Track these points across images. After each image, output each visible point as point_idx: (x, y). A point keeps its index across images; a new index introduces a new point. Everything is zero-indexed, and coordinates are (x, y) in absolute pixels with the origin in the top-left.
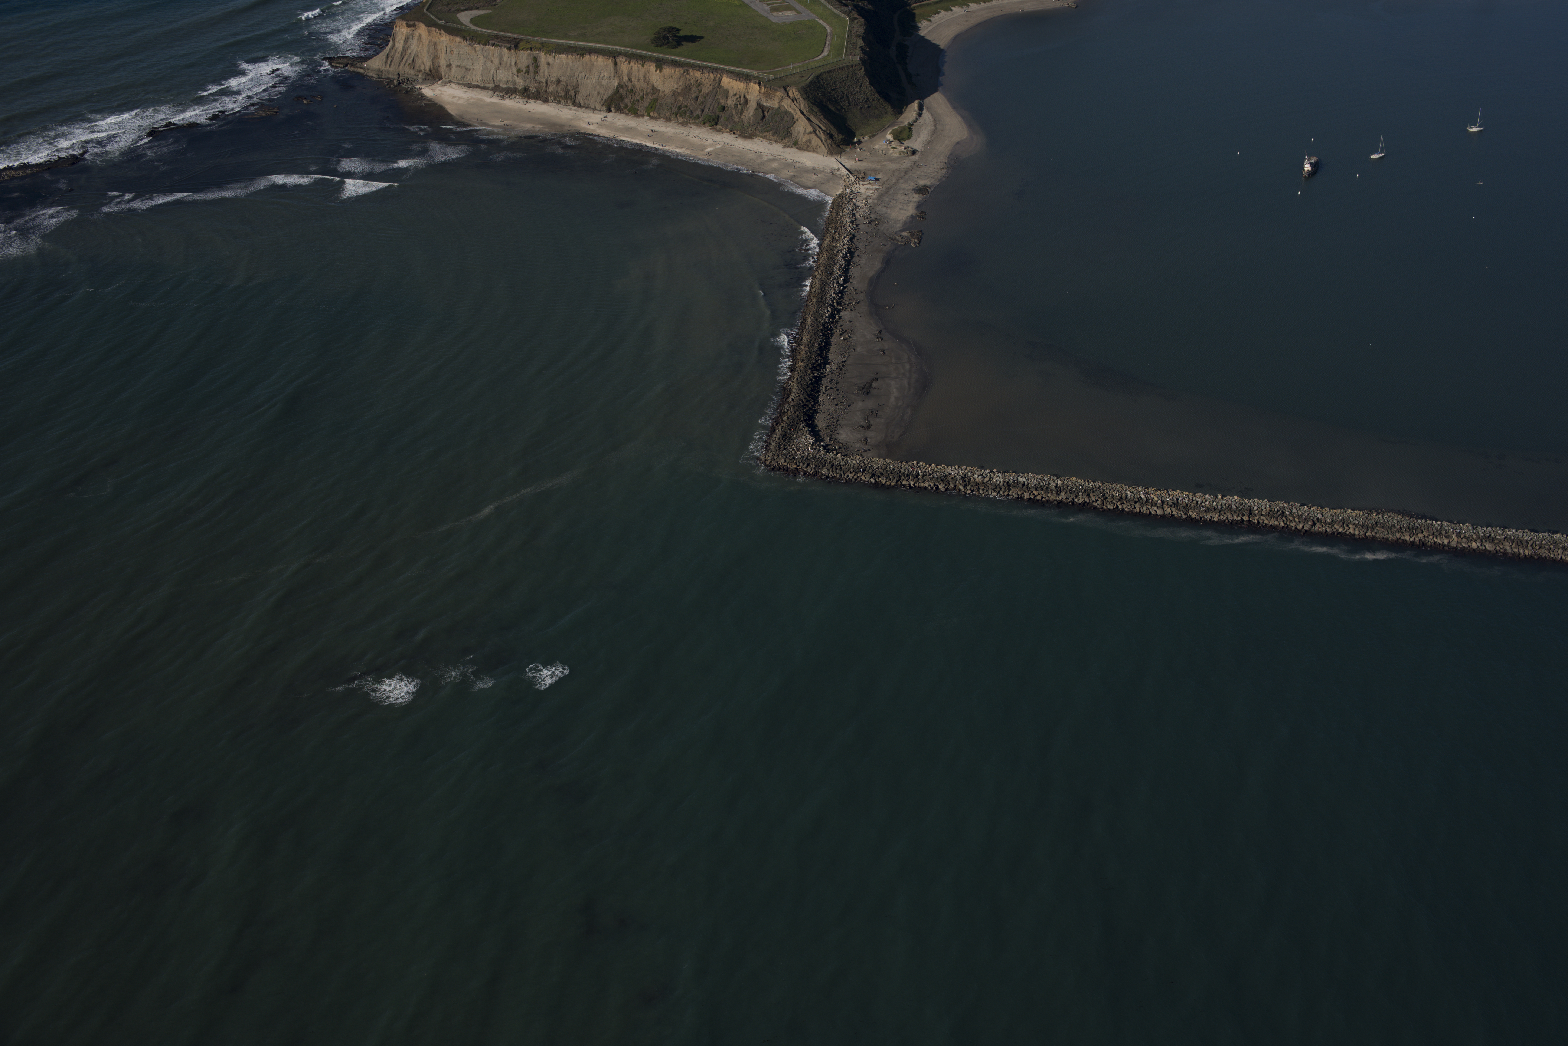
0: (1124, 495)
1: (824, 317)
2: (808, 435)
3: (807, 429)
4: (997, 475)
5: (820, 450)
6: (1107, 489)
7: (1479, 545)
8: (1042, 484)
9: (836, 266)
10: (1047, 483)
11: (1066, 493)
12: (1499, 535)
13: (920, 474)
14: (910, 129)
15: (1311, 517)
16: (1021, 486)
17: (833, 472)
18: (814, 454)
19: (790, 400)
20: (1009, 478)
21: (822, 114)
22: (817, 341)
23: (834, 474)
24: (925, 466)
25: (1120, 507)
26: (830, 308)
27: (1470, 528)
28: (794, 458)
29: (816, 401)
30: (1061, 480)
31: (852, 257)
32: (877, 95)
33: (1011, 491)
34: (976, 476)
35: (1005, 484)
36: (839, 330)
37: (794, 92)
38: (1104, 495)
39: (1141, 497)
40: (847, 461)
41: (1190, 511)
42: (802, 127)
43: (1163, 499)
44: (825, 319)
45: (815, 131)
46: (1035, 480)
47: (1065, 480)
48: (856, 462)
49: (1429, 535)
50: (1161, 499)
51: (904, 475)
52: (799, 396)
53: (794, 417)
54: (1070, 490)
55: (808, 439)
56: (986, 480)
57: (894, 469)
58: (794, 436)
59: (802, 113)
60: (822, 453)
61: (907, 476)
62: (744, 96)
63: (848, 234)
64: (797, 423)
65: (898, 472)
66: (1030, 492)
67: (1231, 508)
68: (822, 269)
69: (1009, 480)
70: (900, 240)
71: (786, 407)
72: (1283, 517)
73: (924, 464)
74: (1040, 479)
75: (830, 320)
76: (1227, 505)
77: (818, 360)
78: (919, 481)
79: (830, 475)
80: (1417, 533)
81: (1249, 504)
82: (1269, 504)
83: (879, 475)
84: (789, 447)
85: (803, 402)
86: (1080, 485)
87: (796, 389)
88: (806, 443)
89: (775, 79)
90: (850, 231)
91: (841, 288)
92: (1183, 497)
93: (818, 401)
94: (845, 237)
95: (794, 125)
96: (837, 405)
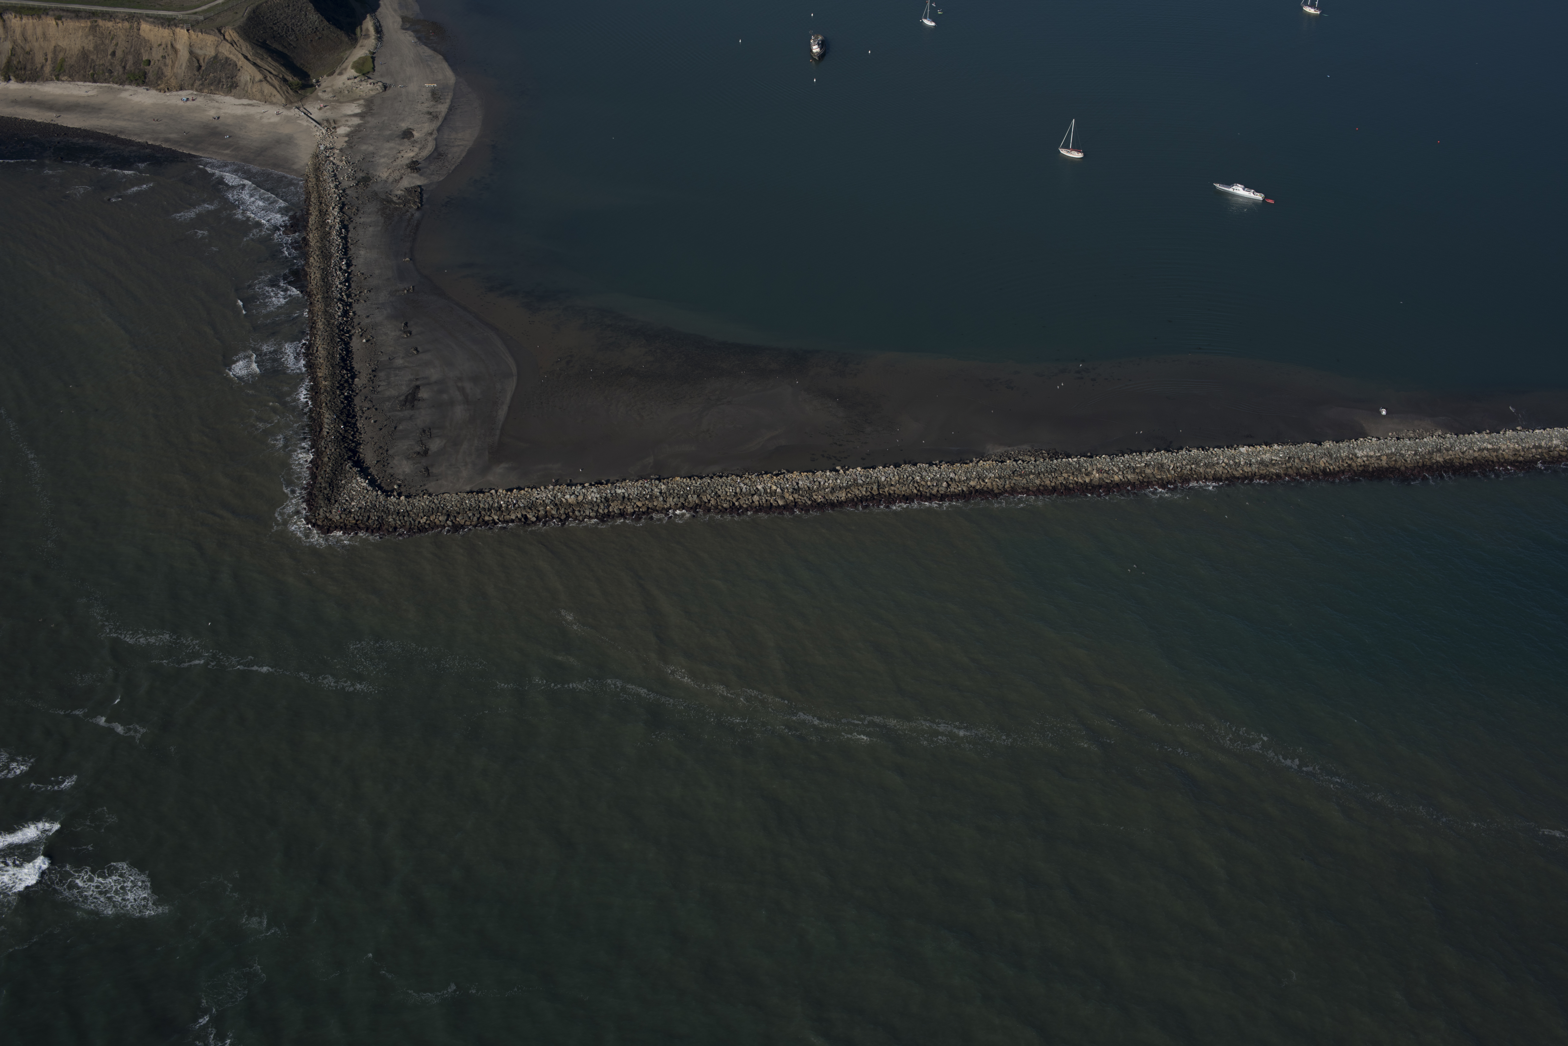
0: (738, 490)
1: (337, 317)
2: (358, 478)
3: (355, 469)
4: (591, 490)
5: (377, 495)
6: (718, 485)
7: (1122, 478)
8: (644, 493)
9: (333, 248)
10: (650, 490)
11: (673, 498)
12: (1139, 463)
13: (503, 505)
14: (373, 59)
15: (943, 478)
16: (621, 498)
17: (400, 520)
18: (373, 502)
19: (325, 434)
20: (606, 492)
21: (270, 56)
22: (337, 350)
23: (402, 523)
24: (506, 494)
25: (737, 504)
26: (340, 303)
27: (1108, 460)
28: (350, 512)
29: (355, 430)
30: (664, 483)
31: (347, 231)
32: (326, 23)
33: (610, 507)
34: (567, 496)
35: (603, 500)
36: (358, 331)
37: (231, 33)
38: (716, 493)
39: (757, 488)
40: (414, 504)
41: (814, 494)
42: (248, 73)
43: (782, 486)
44: (338, 320)
45: (265, 78)
46: (636, 489)
47: (668, 482)
48: (425, 503)
49: (1069, 476)
50: (779, 486)
51: (484, 509)
52: (334, 426)
53: (336, 456)
54: (677, 494)
55: (360, 483)
56: (580, 498)
57: (471, 505)
58: (343, 482)
59: (246, 57)
60: (381, 500)
61: (488, 511)
62: (172, 45)
63: (337, 204)
64: (341, 464)
65: (477, 508)
66: (633, 504)
67: (857, 484)
68: (317, 253)
69: (607, 494)
70: (397, 201)
71: (323, 444)
72: (914, 482)
73: (504, 492)
74: (641, 487)
75: (345, 319)
76: (852, 480)
77: (344, 374)
78: (504, 514)
79: (397, 525)
80: (1056, 475)
81: (875, 475)
82: (896, 471)
83: (456, 515)
84: (340, 498)
85: (341, 434)
86: (687, 486)
87: (328, 418)
88: (359, 489)
89: (205, 20)
90: (338, 199)
91: (346, 275)
92: (802, 480)
93: (358, 429)
94: (333, 208)
95: (239, 74)
96: (381, 429)
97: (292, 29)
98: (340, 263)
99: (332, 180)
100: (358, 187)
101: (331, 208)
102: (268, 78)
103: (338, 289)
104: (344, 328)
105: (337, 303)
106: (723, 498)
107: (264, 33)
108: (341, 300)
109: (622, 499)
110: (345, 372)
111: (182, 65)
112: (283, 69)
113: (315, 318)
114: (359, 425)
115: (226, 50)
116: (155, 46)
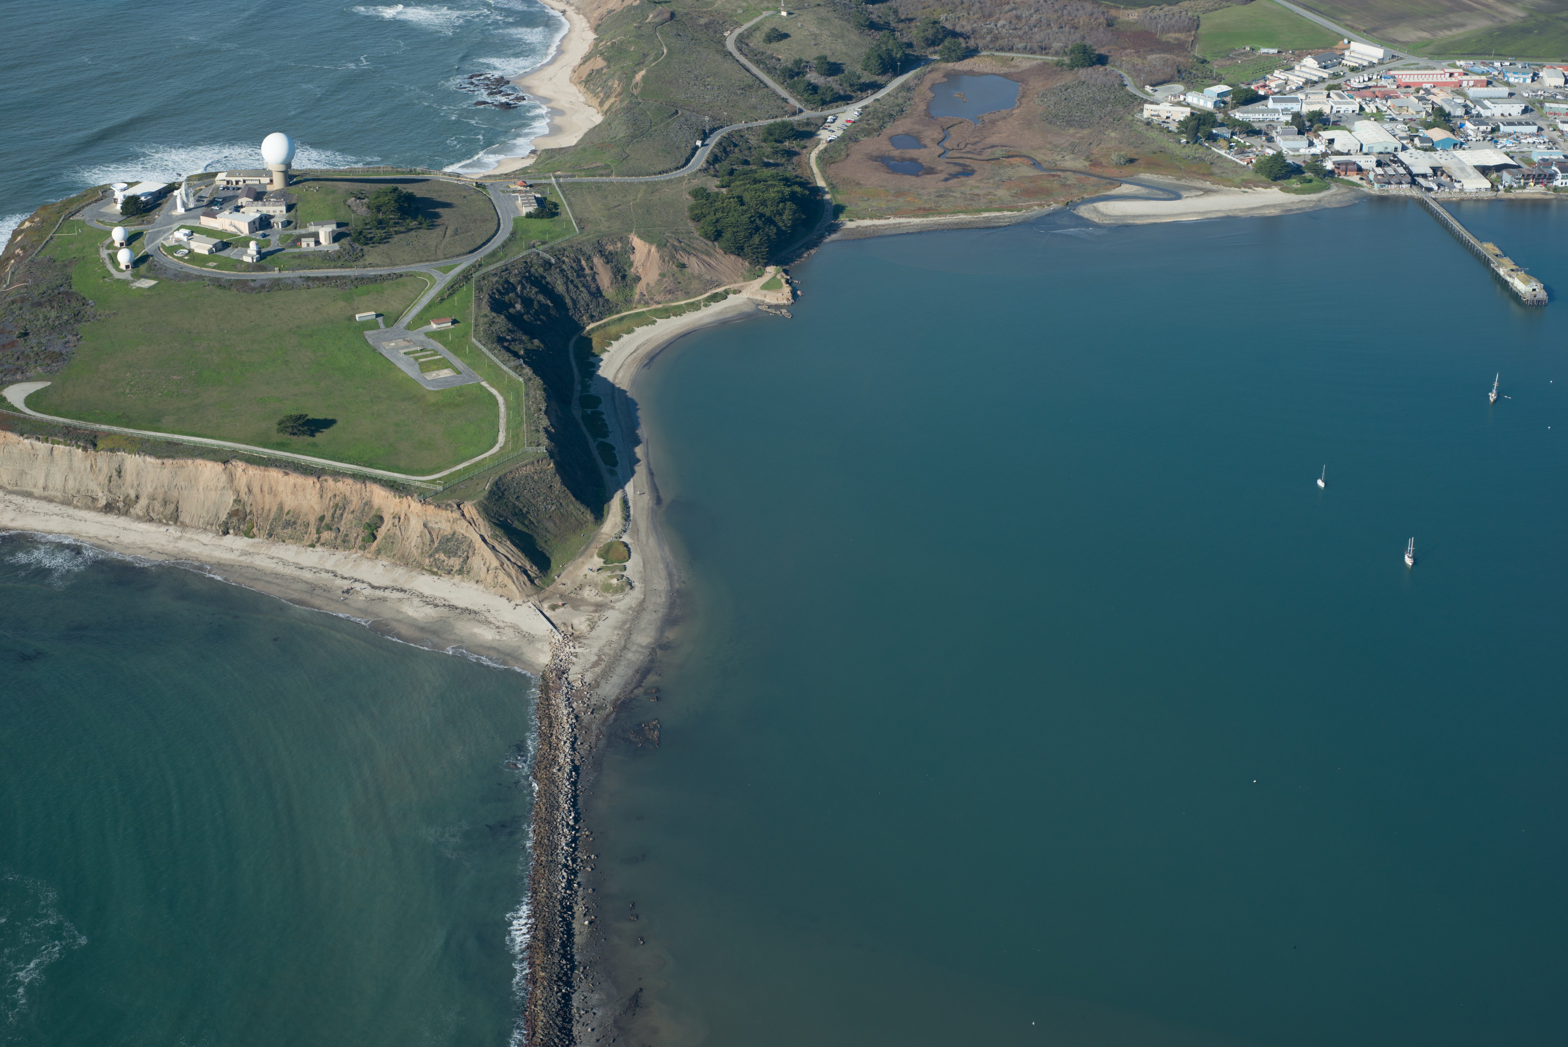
21: (509, 539)
22: (557, 932)
42: (483, 556)
45: (502, 565)
59: (484, 539)
62: (405, 518)
89: (444, 490)
90: (570, 730)
91: (573, 833)
94: (565, 742)
95: (474, 557)
97: (535, 504)
98: (567, 817)
99: (566, 705)
100: (593, 717)
102: (505, 566)
103: (563, 852)
104: (566, 904)
107: (505, 509)
108: (566, 866)
110: (564, 962)
111: (413, 537)
114: (575, 1033)
115: (462, 528)
116: (387, 513)
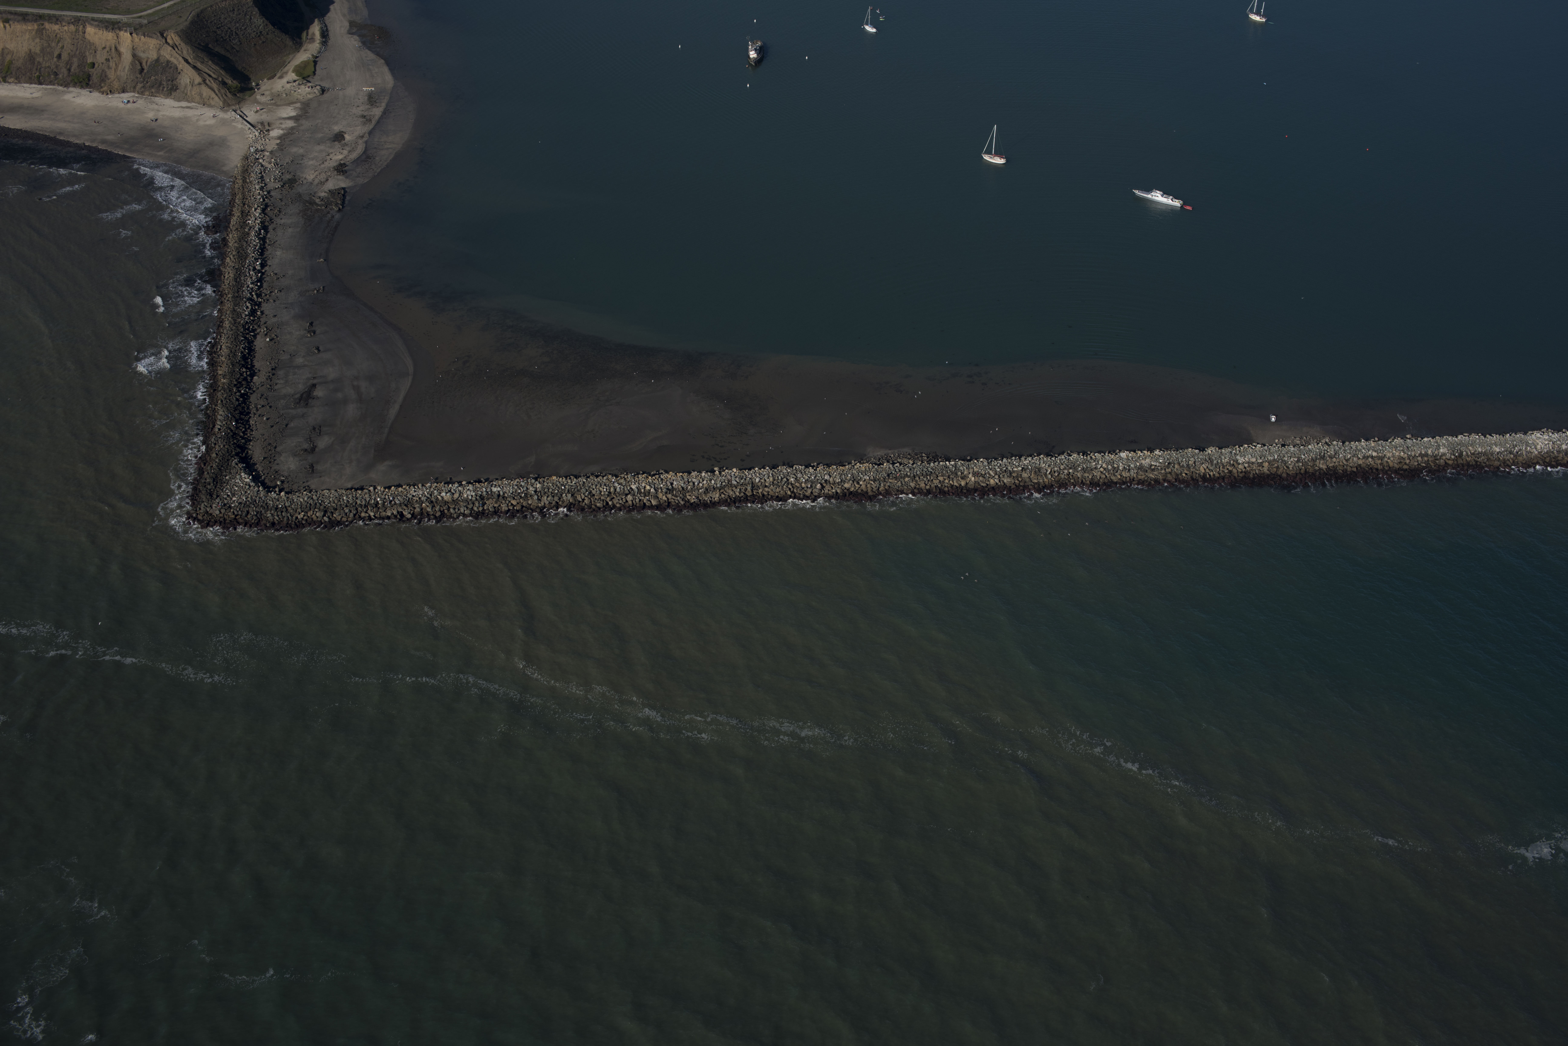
0: (612, 490)
1: (244, 316)
2: (242, 474)
3: (241, 465)
4: (468, 488)
5: (259, 491)
6: (592, 485)
7: (998, 482)
8: (519, 491)
9: (250, 248)
10: (525, 489)
11: (548, 497)
12: (1016, 467)
13: (380, 502)
14: (315, 63)
15: (818, 480)
16: (496, 496)
17: (278, 516)
18: (254, 498)
19: (217, 430)
20: (481, 490)
21: (210, 59)
22: (239, 349)
23: (280, 519)
24: (384, 491)
25: (610, 503)
26: (249, 303)
27: (986, 463)
28: (230, 507)
29: (247, 427)
30: (539, 482)
31: (267, 232)
32: (271, 27)
33: (485, 505)
34: (443, 494)
35: (478, 498)
36: (263, 330)
37: (173, 37)
38: (591, 492)
39: (631, 488)
40: (293, 500)
41: (687, 494)
42: (188, 76)
43: (656, 486)
44: (245, 319)
45: (204, 81)
46: (511, 487)
47: (544, 481)
48: (304, 499)
49: (945, 479)
50: (653, 486)
51: (361, 506)
52: (226, 423)
53: (223, 452)
54: (552, 493)
55: (243, 479)
56: (456, 496)
57: (348, 501)
58: (227, 478)
59: (186, 61)
60: (262, 495)
61: (365, 508)
62: (116, 48)
63: (259, 205)
64: (228, 460)
65: (354, 504)
66: (507, 502)
67: (731, 484)
68: (234, 253)
69: (482, 492)
70: (320, 203)
71: (213, 440)
72: (788, 484)
73: (382, 489)
74: (516, 485)
75: (251, 318)
76: (726, 481)
77: (243, 372)
78: (380, 510)
79: (275, 520)
80: (932, 478)
81: (750, 476)
82: (771, 472)
83: (333, 511)
84: (222, 494)
85: (232, 431)
86: (562, 485)
87: (221, 415)
88: (242, 485)
89: (149, 23)
90: (261, 200)
91: (259, 275)
92: (677, 480)
93: (250, 426)
94: (256, 209)
95: (180, 77)
96: (272, 426)
97: (236, 33)
98: (254, 264)
99: (258, 182)
100: (283, 189)
101: (253, 209)
102: (207, 81)
103: (249, 289)
104: (249, 327)
105: (246, 302)
106: (597, 498)
107: (206, 36)
108: (250, 300)
109: (497, 498)
110: (244, 370)
111: (125, 67)
112: (223, 72)
113: (223, 317)
114: (252, 422)
115: (167, 53)
116: (100, 49)
